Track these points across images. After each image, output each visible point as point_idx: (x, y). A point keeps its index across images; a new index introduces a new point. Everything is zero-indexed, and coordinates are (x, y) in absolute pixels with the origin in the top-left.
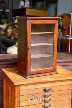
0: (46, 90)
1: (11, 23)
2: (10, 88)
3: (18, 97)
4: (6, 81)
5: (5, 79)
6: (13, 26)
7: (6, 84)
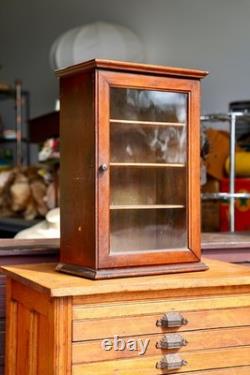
0: (167, 322)
1: (25, 168)
2: (33, 328)
3: (65, 344)
4: (17, 313)
5: (12, 304)
6: (32, 176)
7: (17, 321)
